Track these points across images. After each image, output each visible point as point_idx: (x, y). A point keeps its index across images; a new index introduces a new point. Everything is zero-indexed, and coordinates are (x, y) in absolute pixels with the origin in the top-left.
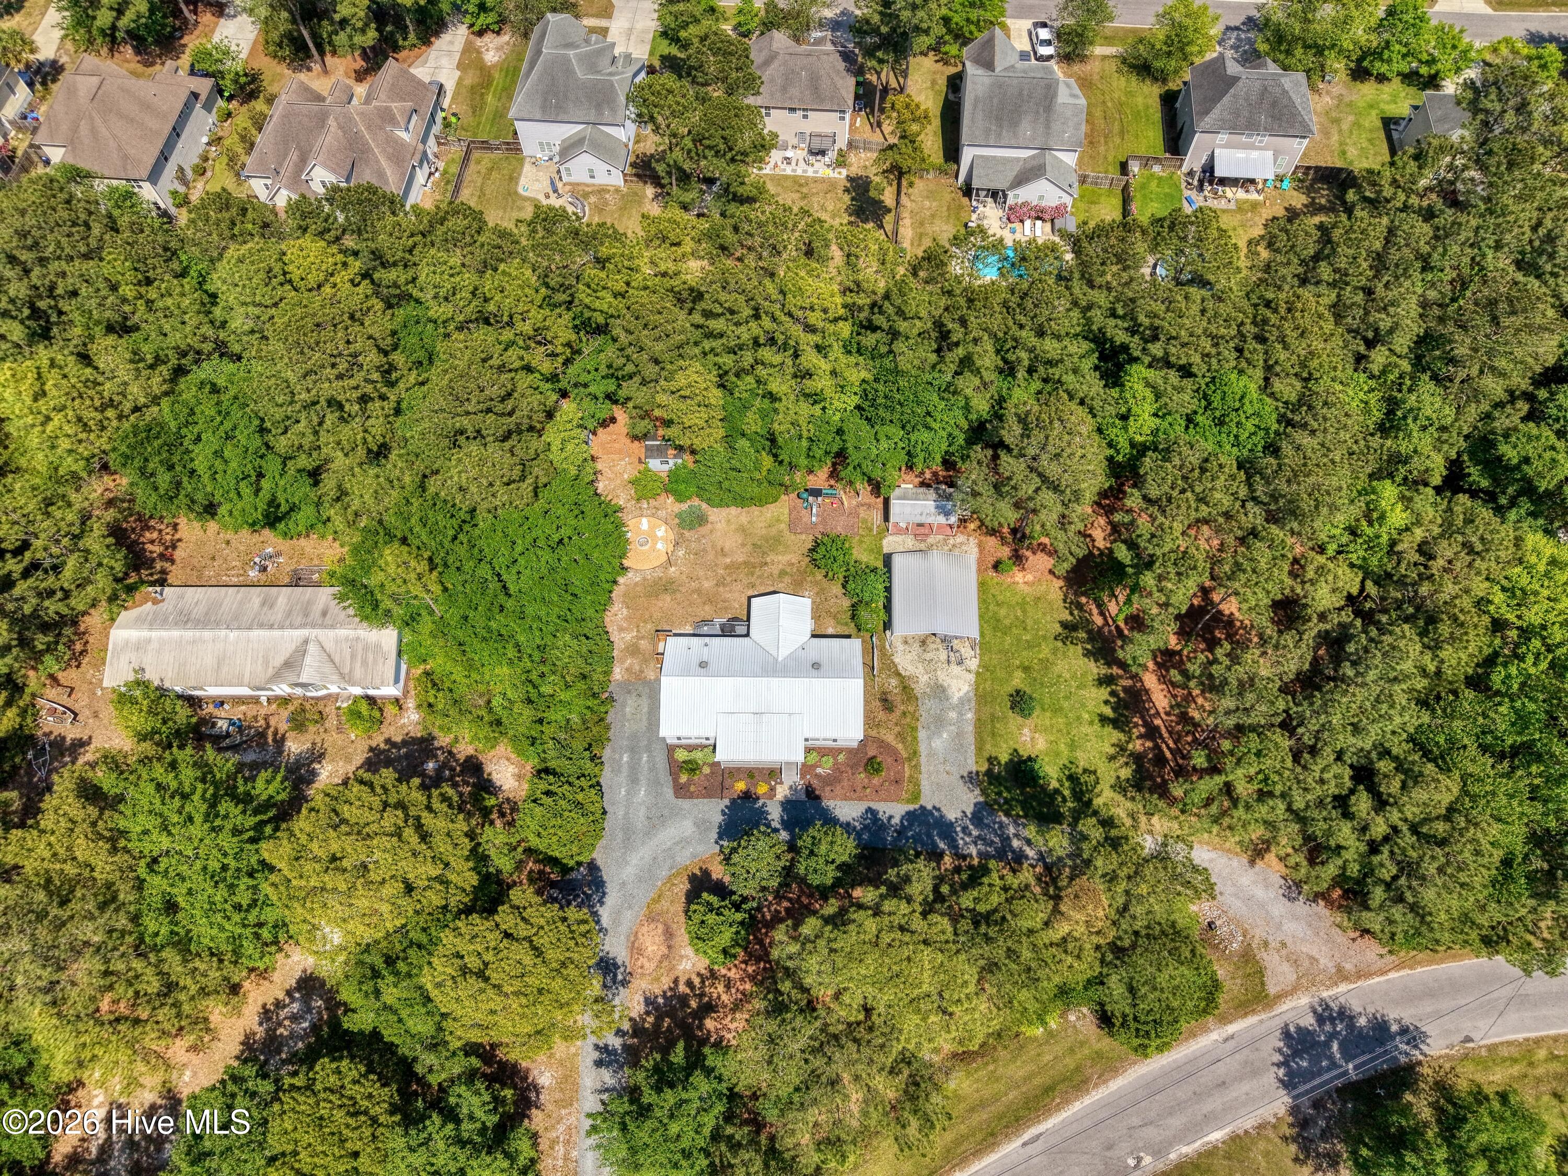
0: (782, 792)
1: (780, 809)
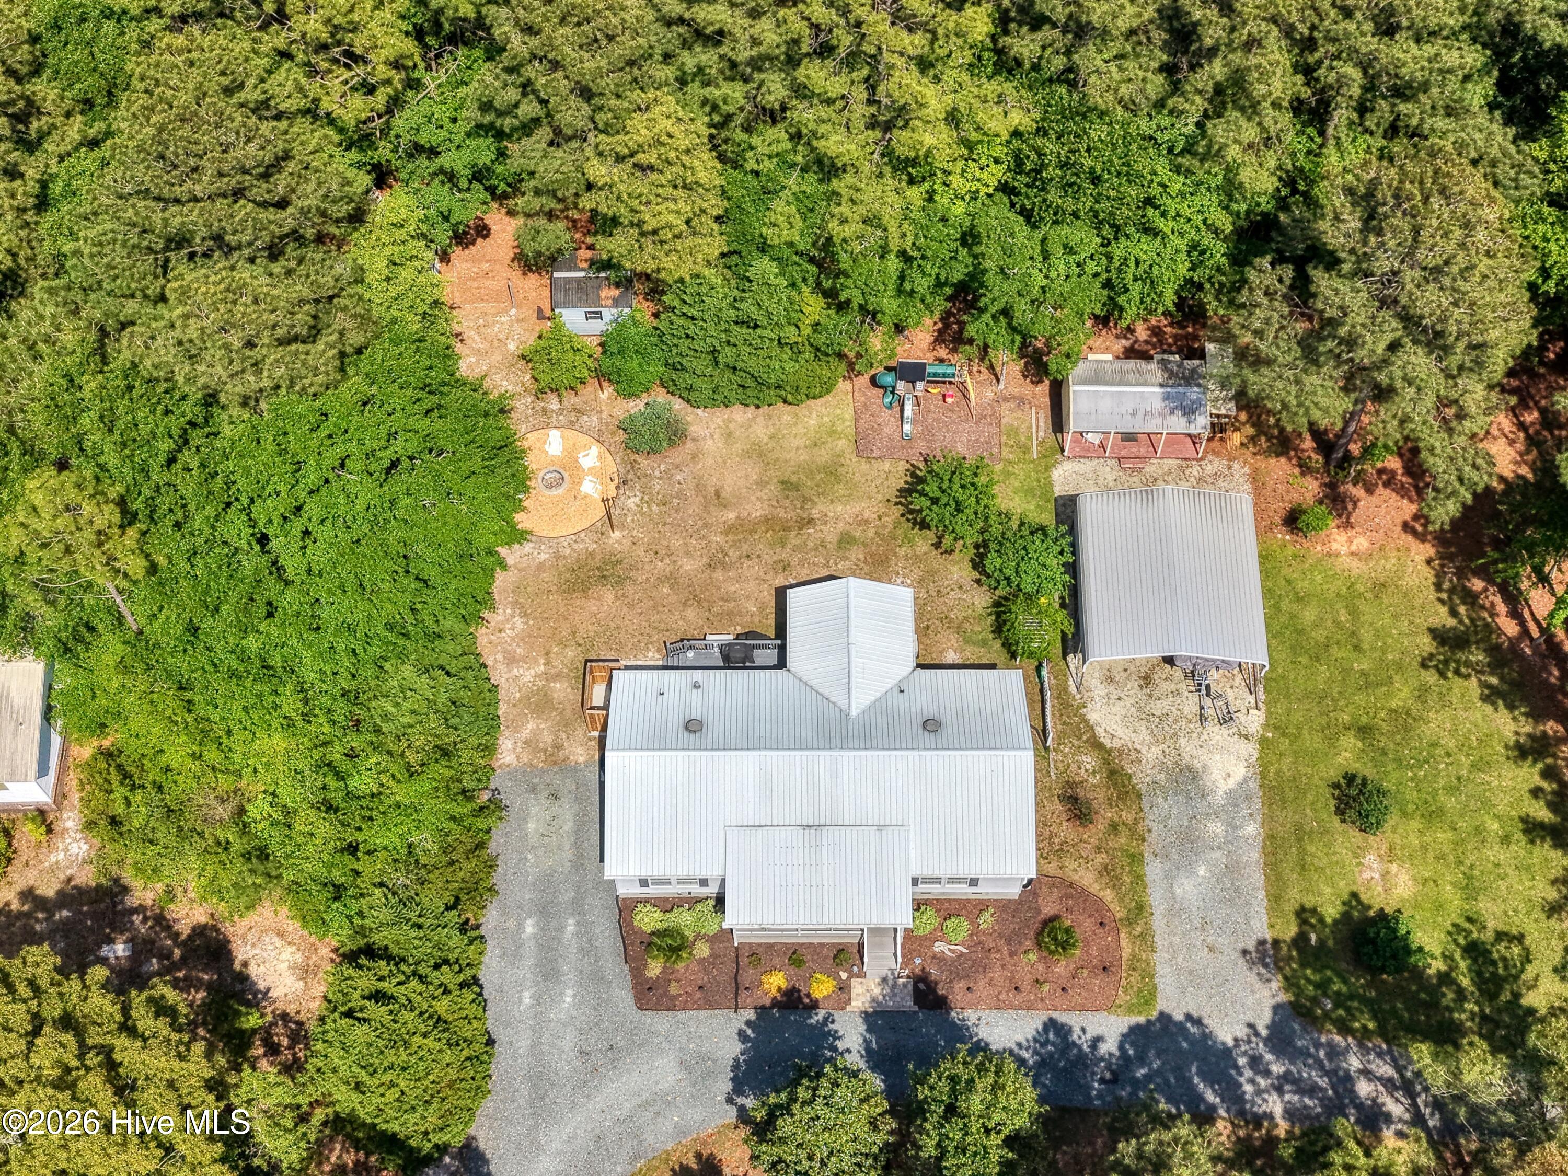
0: (865, 993)
1: (862, 1028)
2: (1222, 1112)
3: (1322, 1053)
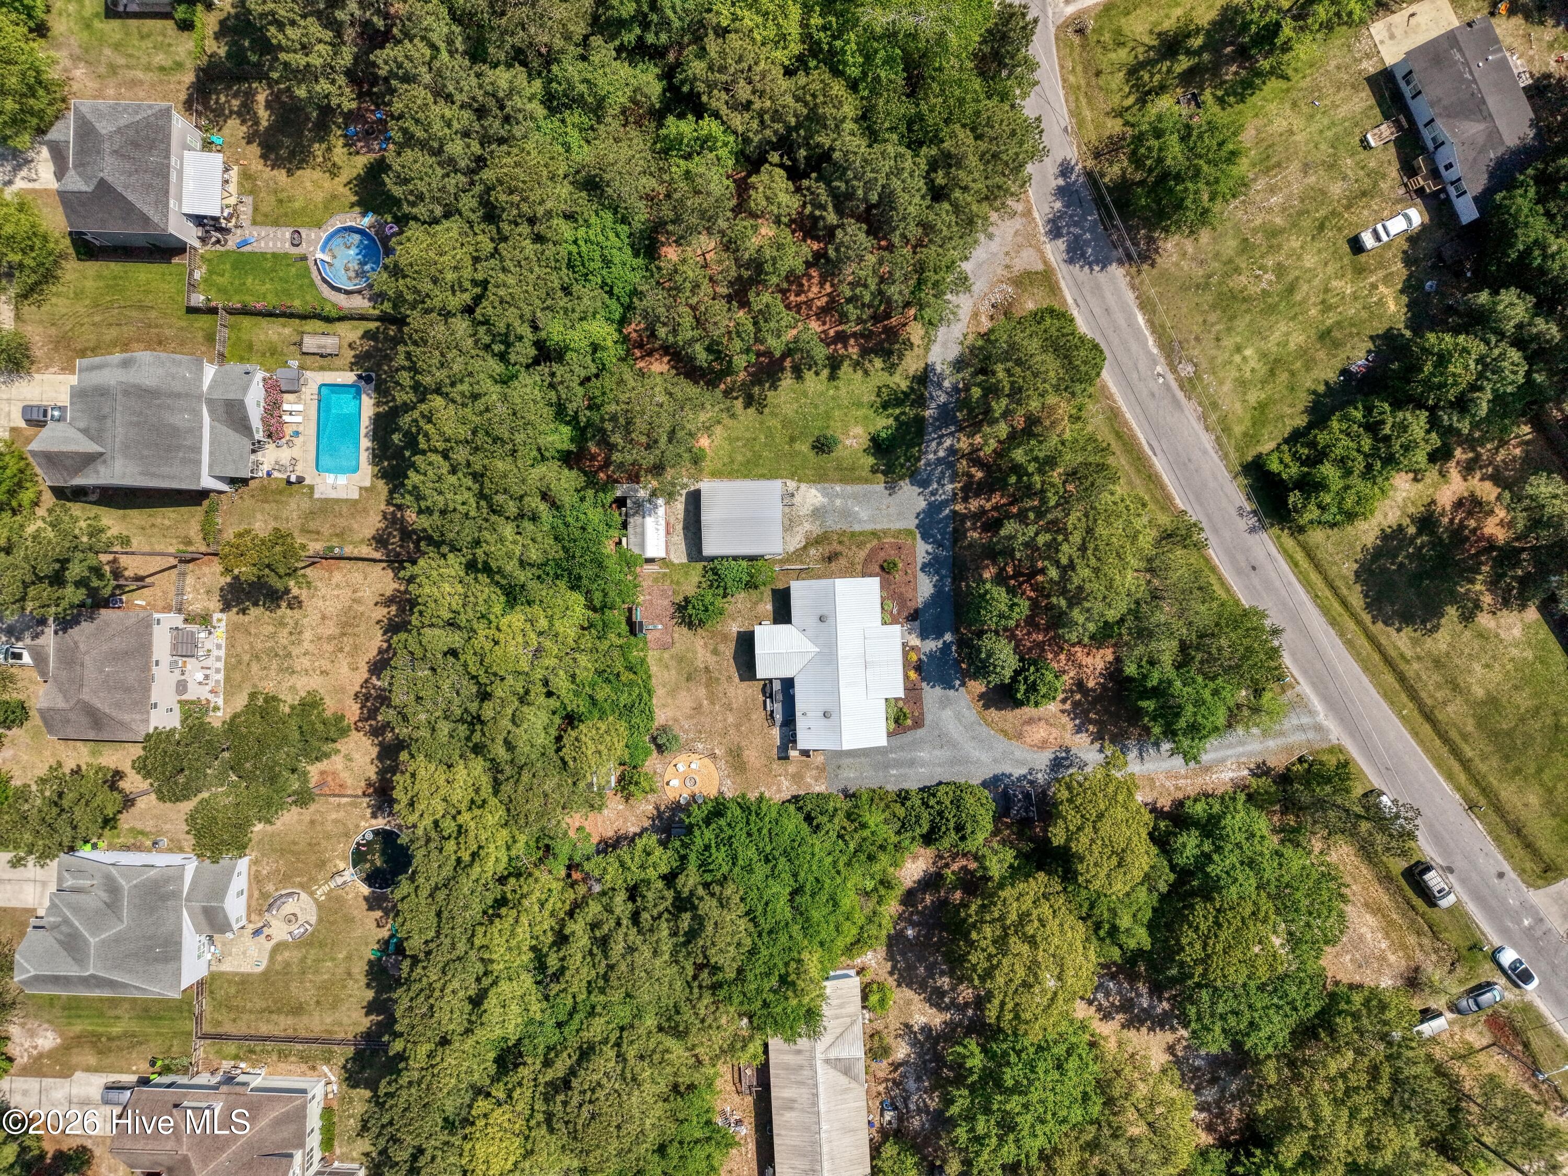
0: (915, 641)
1: (927, 641)
2: (953, 507)
3: (929, 468)
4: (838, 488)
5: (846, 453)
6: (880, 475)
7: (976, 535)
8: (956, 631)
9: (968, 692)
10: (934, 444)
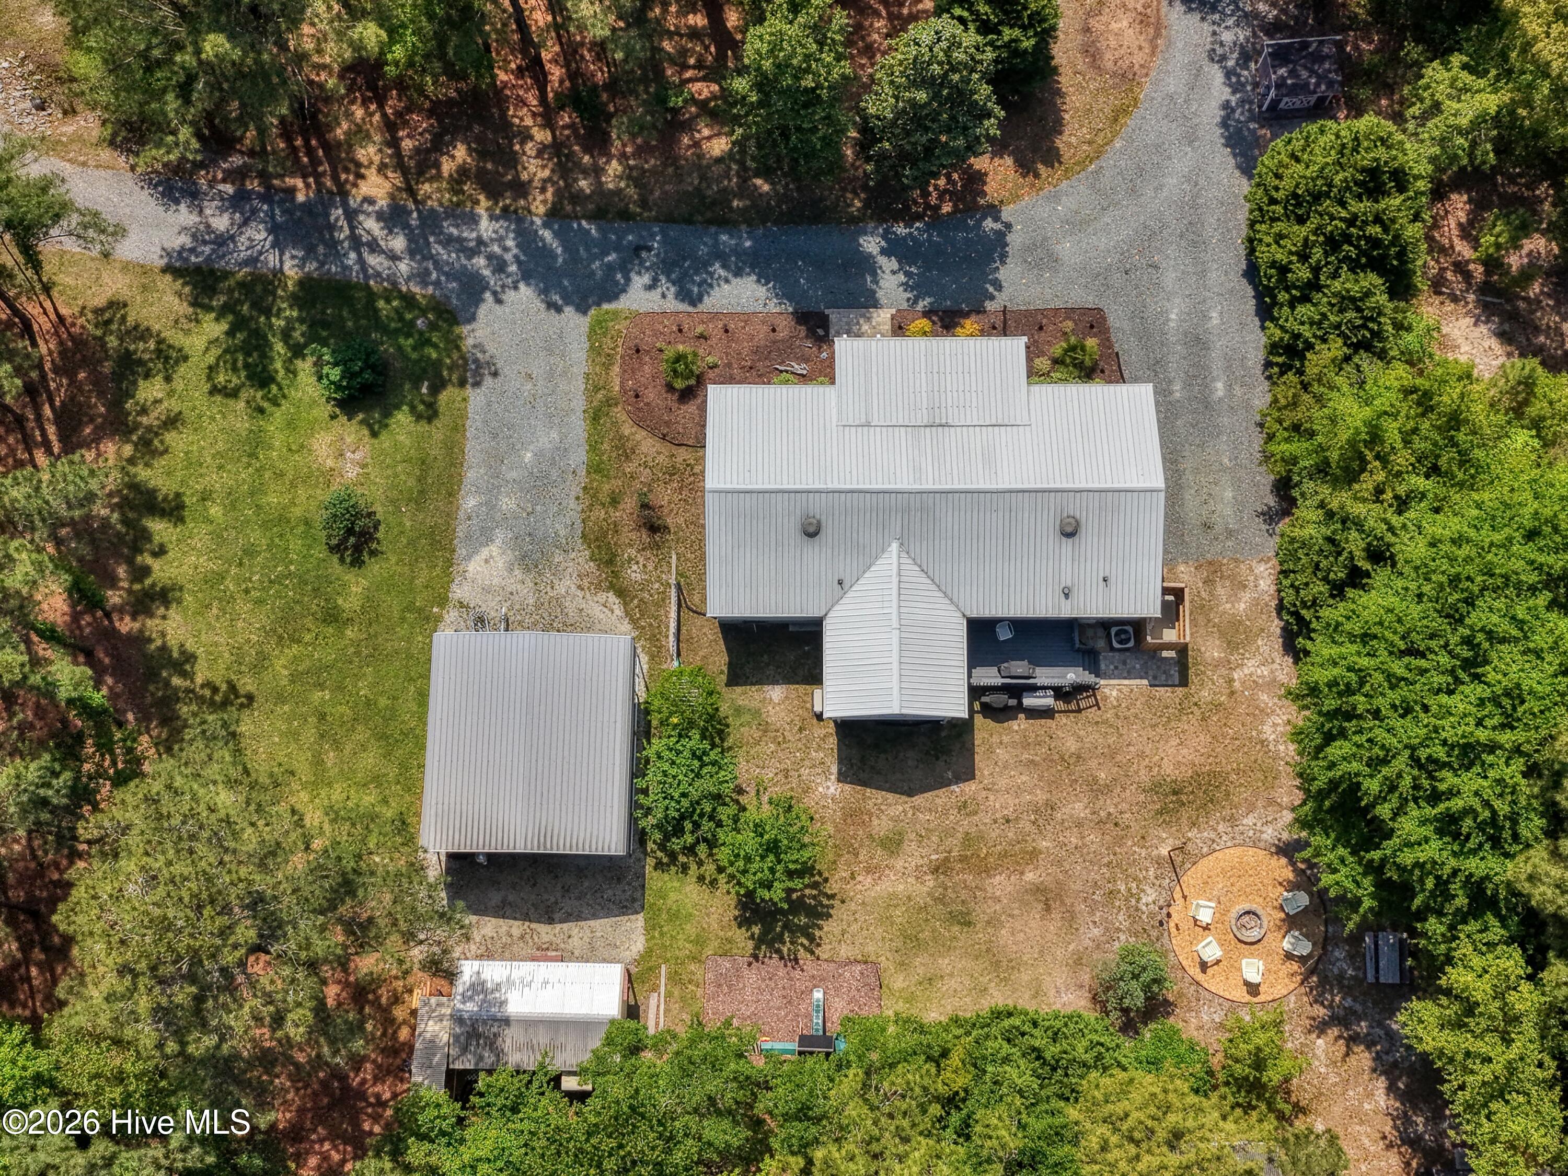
1: (880, 294)
2: (538, 221)
3: (434, 276)
4: (469, 502)
5: (378, 478)
6: (444, 397)
7: (614, 167)
8: (856, 223)
9: (1016, 198)
10: (373, 260)
